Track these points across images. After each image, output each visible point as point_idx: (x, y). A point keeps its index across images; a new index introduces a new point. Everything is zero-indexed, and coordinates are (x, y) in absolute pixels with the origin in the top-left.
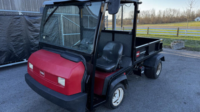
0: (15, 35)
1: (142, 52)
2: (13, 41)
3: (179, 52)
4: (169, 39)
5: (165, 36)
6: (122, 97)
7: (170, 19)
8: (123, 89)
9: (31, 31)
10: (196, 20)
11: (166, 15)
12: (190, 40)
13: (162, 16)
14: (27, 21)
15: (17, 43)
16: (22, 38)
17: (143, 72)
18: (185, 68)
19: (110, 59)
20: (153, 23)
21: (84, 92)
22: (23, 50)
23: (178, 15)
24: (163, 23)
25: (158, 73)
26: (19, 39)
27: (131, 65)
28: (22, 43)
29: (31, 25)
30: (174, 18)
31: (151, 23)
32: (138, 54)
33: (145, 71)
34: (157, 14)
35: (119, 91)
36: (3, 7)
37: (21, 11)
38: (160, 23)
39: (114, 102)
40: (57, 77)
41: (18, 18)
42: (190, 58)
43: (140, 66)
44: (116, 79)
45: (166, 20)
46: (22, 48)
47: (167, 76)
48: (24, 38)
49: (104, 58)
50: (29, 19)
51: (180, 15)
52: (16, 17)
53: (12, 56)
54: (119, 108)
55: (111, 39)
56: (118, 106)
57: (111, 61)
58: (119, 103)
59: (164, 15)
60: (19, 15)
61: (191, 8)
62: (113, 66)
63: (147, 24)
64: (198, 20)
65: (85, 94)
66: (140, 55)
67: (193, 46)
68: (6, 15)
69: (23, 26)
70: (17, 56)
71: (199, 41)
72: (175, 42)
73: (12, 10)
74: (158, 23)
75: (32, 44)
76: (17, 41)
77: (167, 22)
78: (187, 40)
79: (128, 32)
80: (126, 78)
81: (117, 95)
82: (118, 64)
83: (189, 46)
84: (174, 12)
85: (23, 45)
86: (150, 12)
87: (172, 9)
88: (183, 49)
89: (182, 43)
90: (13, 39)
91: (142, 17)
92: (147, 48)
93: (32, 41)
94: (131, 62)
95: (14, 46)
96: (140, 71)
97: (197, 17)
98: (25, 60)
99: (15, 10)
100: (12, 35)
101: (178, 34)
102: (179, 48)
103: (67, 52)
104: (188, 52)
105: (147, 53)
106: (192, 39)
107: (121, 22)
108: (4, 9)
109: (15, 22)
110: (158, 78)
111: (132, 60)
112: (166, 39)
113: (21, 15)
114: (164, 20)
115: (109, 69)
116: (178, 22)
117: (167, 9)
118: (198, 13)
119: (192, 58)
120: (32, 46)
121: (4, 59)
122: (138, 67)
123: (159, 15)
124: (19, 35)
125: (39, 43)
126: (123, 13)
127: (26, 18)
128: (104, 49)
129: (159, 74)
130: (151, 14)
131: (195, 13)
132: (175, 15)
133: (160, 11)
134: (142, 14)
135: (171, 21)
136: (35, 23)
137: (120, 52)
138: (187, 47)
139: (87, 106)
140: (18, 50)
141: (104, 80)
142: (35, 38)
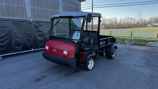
0: (28, 33)
1: (104, 43)
2: (27, 37)
3: (130, 46)
4: (125, 38)
5: (123, 37)
6: (93, 65)
7: (128, 25)
8: (93, 61)
9: (37, 31)
10: (147, 26)
11: (125, 22)
12: (139, 39)
13: (122, 23)
14: (35, 25)
15: (29, 38)
16: (31, 36)
17: (104, 54)
18: (131, 54)
19: (86, 45)
20: (116, 28)
21: (75, 58)
22: (31, 43)
23: (135, 22)
24: (123, 28)
25: (113, 56)
26: (30, 36)
27: (97, 48)
28: (32, 39)
29: (37, 28)
30: (131, 25)
31: (114, 28)
32: (101, 43)
33: (106, 54)
34: (118, 21)
35: (92, 62)
36: (21, 17)
37: (32, 19)
38: (121, 28)
39: (89, 67)
40: (63, 51)
41: (30, 24)
42: (136, 49)
43: (103, 51)
44: (90, 54)
45: (125, 26)
46: (31, 42)
47: (119, 58)
48: (33, 35)
49: (83, 45)
50: (36, 24)
51: (136, 23)
52: (29, 22)
53: (26, 46)
54: (91, 71)
55: (87, 35)
56: (91, 70)
57: (87, 46)
58: (91, 68)
59: (124, 22)
60: (31, 22)
61: (140, 17)
62: (88, 48)
63: (111, 29)
64: (149, 26)
65: (76, 59)
66: (103, 44)
67: (140, 43)
68: (24, 22)
69: (32, 28)
70: (28, 46)
71: (145, 40)
72: (128, 40)
73: (26, 18)
74: (119, 28)
75: (37, 39)
76: (29, 37)
77: (126, 28)
78: (137, 39)
79: (96, 31)
80: (95, 55)
81: (90, 64)
82: (91, 47)
83: (137, 43)
84: (131, 20)
85: (32, 40)
86: (113, 20)
87: (129, 17)
88: (133, 44)
89: (133, 41)
90: (27, 36)
91: (108, 24)
92: (106, 40)
93: (37, 37)
94: (98, 47)
95: (27, 40)
96: (103, 54)
97: (148, 24)
98: (32, 49)
99: (27, 18)
100: (26, 34)
101: (131, 36)
102: (131, 44)
103: (66, 40)
104: (136, 46)
105: (106, 44)
106: (140, 39)
107: (91, 27)
108: (21, 18)
109: (28, 25)
110: (114, 59)
111: (98, 46)
112: (123, 38)
113: (32, 22)
114: (124, 26)
115: (86, 49)
116: (134, 27)
117: (126, 17)
118: (149, 21)
119: (137, 50)
120: (37, 41)
121: (21, 48)
122: (102, 51)
123: (120, 22)
124: (30, 34)
125: (50, 36)
126: (93, 20)
127: (35, 23)
128: (83, 40)
129: (115, 56)
130: (114, 21)
131: (147, 21)
132: (132, 22)
133: (121, 19)
134: (107, 21)
135: (129, 26)
136: (39, 27)
137: (92, 41)
138: (136, 43)
139: (76, 65)
140: (29, 43)
141: (84, 55)
142: (39, 36)
